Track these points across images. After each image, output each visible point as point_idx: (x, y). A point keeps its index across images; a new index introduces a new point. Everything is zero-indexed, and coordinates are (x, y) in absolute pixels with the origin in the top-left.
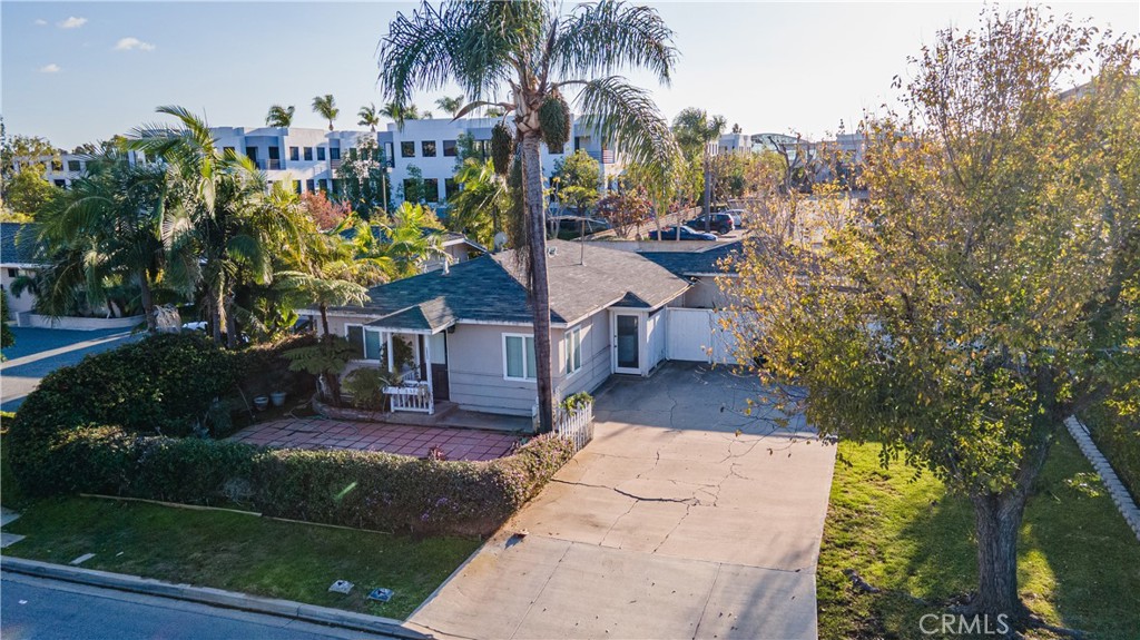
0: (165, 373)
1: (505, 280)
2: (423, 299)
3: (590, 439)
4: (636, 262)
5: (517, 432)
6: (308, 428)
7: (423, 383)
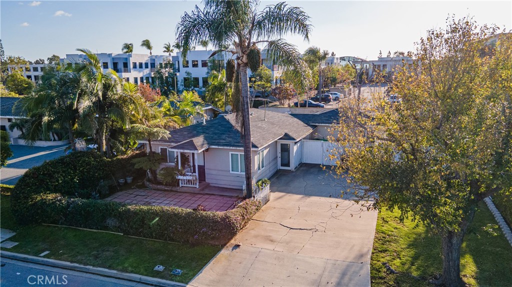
1: (230, 128)
2: (194, 136)
3: (269, 200)
5: (236, 197)
6: (143, 194)
7: (194, 174)
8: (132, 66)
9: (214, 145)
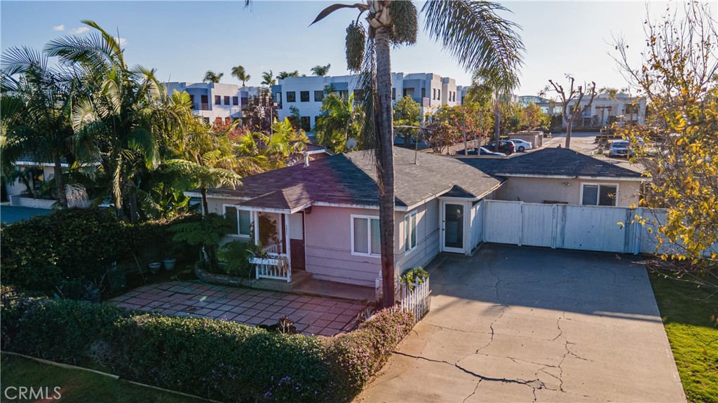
0: (67, 240)
1: (354, 172)
2: (286, 186)
3: (428, 311)
4: (457, 164)
5: (362, 301)
6: (187, 290)
7: (282, 255)
8: (213, 101)
9: (321, 201)
